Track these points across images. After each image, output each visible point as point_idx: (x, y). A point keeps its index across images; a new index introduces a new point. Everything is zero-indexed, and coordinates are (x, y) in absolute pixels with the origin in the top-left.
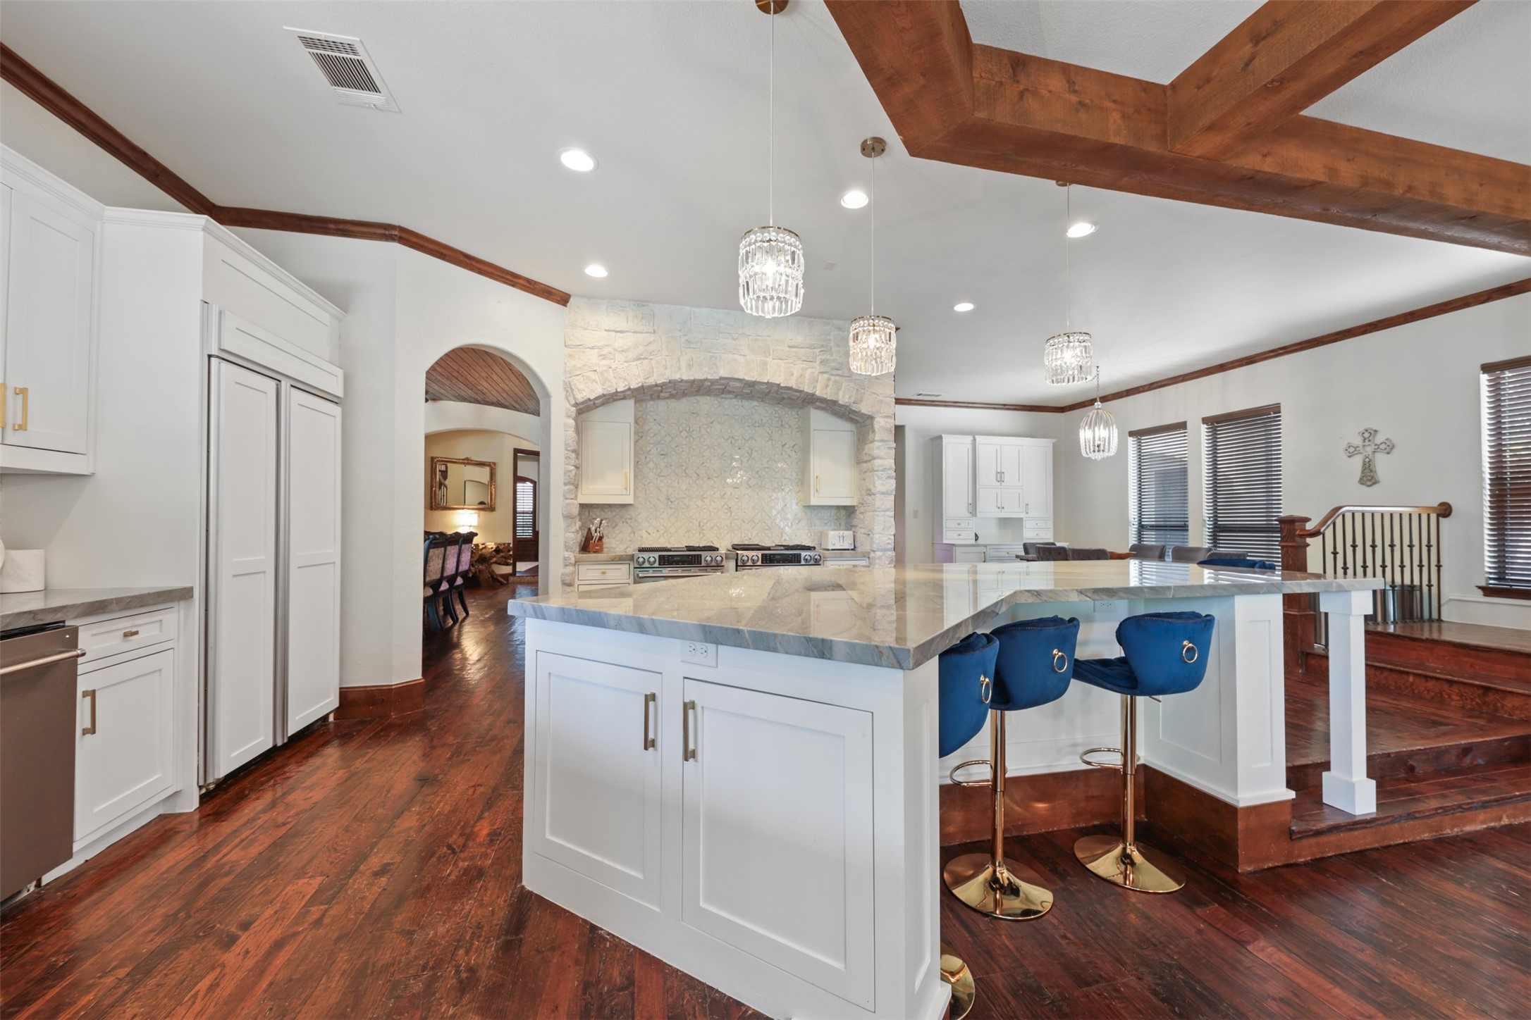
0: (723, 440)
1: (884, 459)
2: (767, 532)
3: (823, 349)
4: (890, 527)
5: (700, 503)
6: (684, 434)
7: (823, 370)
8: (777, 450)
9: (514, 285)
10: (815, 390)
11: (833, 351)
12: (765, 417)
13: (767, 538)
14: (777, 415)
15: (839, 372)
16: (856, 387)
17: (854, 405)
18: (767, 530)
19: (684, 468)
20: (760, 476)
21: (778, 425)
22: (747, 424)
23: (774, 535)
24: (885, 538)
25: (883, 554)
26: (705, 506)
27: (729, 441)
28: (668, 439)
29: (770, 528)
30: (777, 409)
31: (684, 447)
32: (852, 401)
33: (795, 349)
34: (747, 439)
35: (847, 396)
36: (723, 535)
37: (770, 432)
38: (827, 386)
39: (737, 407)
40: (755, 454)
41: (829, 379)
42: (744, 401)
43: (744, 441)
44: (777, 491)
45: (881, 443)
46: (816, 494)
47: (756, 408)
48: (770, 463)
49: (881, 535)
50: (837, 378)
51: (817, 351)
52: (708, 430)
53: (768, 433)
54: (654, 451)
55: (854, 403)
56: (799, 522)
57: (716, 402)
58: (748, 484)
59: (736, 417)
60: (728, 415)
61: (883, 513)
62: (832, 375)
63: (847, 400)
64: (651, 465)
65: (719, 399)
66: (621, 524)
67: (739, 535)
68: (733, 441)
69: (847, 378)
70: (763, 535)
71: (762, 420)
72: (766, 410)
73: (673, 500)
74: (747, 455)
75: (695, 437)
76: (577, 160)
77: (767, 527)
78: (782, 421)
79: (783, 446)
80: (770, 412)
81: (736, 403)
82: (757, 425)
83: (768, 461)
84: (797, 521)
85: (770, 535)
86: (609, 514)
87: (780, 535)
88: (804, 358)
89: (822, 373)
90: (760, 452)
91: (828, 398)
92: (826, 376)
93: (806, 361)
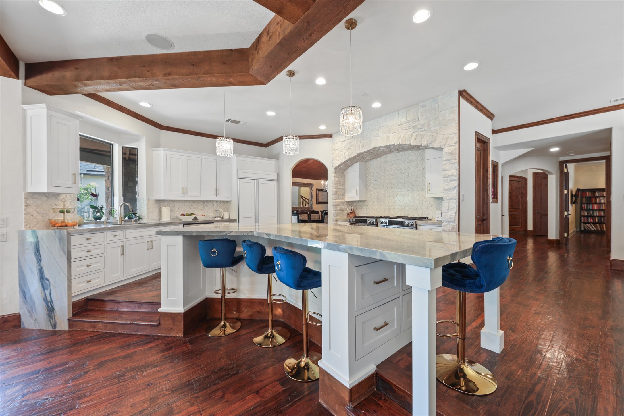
0: (397, 171)
1: (449, 170)
2: (416, 211)
3: (414, 121)
4: (452, 209)
5: (388, 199)
6: (383, 171)
7: (414, 131)
8: (420, 172)
9: (314, 138)
10: (410, 142)
11: (420, 119)
12: (414, 157)
13: (416, 214)
14: (420, 155)
15: (423, 130)
16: (432, 134)
17: (431, 144)
18: (415, 210)
19: (383, 185)
20: (412, 185)
21: (420, 160)
22: (406, 162)
23: (419, 212)
24: (449, 215)
25: (448, 224)
26: (390, 200)
27: (399, 171)
28: (377, 174)
29: (417, 209)
30: (420, 152)
31: (383, 176)
32: (429, 142)
33: (401, 126)
34: (406, 169)
35: (426, 141)
36: (397, 212)
37: (417, 164)
38: (416, 139)
39: (402, 155)
40: (410, 175)
41: (417, 135)
42: (405, 152)
43: (405, 170)
44: (420, 191)
45: (447, 162)
46: (429, 191)
47: (410, 154)
48: (417, 178)
49: (446, 213)
50: (422, 133)
51: (411, 123)
52: (391, 168)
53: (416, 164)
54: (373, 179)
55: (430, 143)
56: (432, 206)
57: (394, 155)
58: (407, 189)
59: (402, 160)
60: (398, 160)
61: (448, 201)
62: (419, 132)
63: (425, 143)
64: (372, 185)
65: (395, 154)
66: (363, 208)
67: (404, 212)
68: (401, 171)
69: (428, 131)
70: (414, 212)
71: (413, 158)
72: (415, 154)
73: (379, 198)
74: (406, 176)
75: (386, 171)
76: (271, 113)
77: (416, 209)
78: (422, 158)
79: (423, 169)
80: (417, 154)
81: (402, 154)
82: (411, 161)
83: (416, 178)
84: (430, 206)
85: (417, 212)
86: (360, 204)
87: (422, 212)
88: (405, 129)
89: (414, 133)
90: (412, 174)
91: (417, 145)
92: (416, 133)
93: (406, 130)
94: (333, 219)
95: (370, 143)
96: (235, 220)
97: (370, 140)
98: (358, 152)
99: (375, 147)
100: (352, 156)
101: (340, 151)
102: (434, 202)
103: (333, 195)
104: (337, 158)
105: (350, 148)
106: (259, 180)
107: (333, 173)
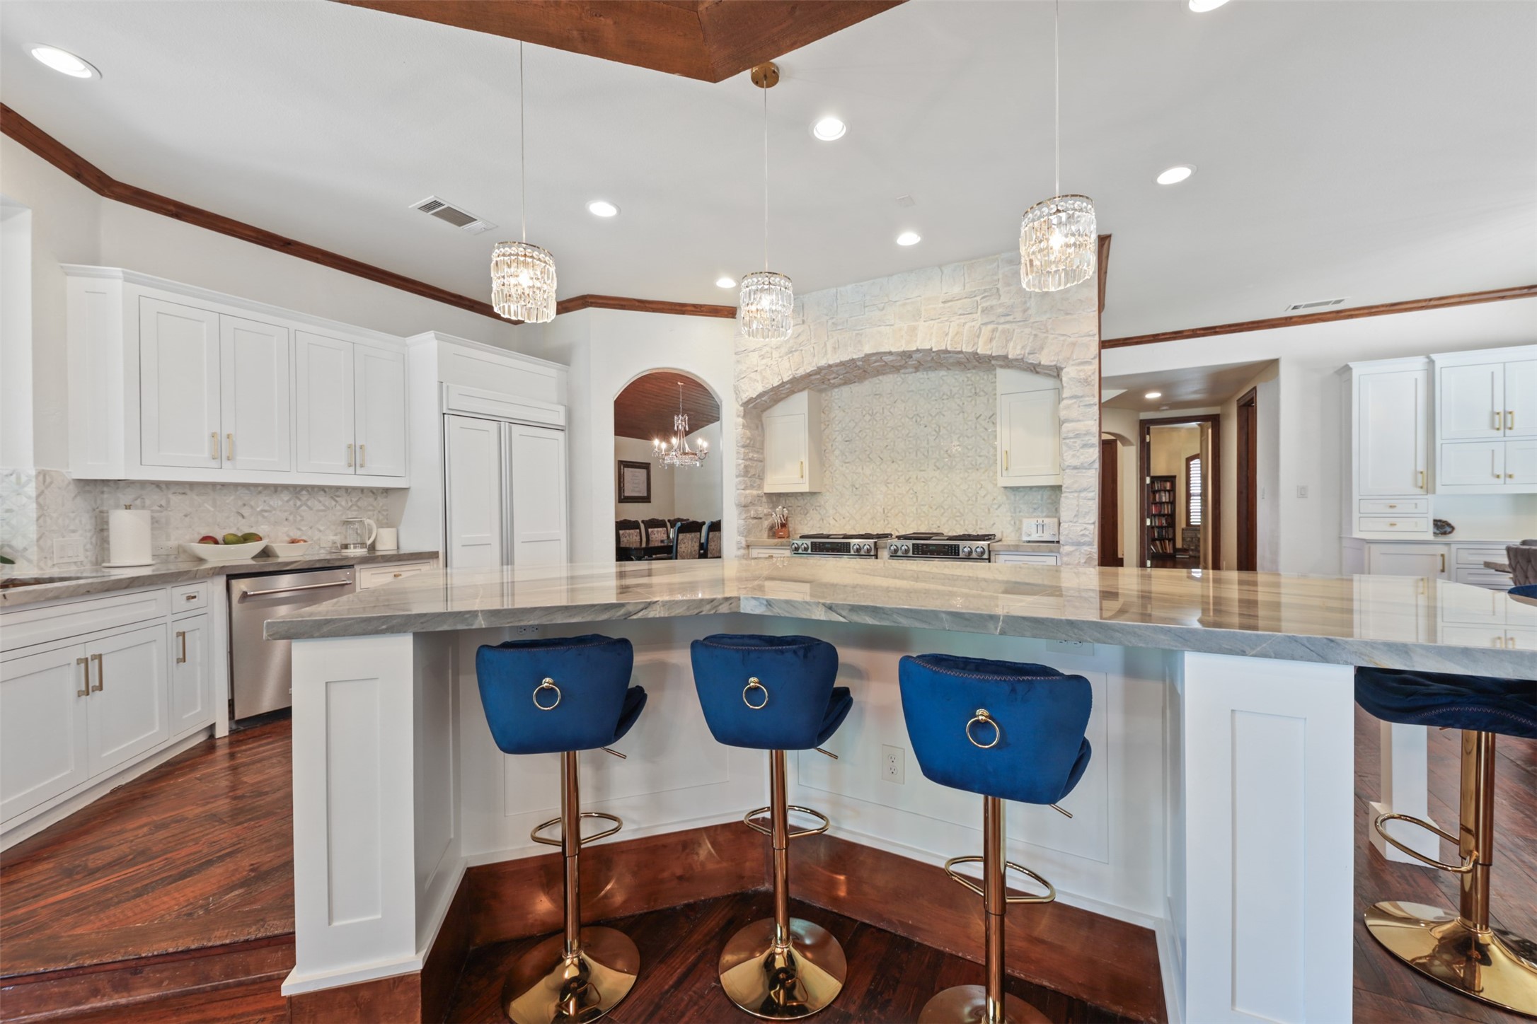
0: (907, 420)
1: (1079, 421)
2: (958, 519)
3: (986, 294)
4: (1087, 513)
5: (884, 489)
6: (867, 418)
7: (986, 320)
8: (970, 423)
9: (683, 313)
10: (975, 347)
11: (1001, 292)
12: (954, 387)
13: (958, 526)
14: (970, 382)
15: (1009, 318)
16: (1034, 332)
17: (1031, 356)
18: (958, 516)
19: (868, 453)
20: (950, 456)
21: (969, 395)
22: (933, 398)
23: (967, 522)
24: (1079, 529)
25: (1076, 550)
26: (889, 492)
27: (914, 419)
28: (852, 424)
29: (962, 515)
30: (969, 375)
31: (868, 431)
32: (1027, 351)
33: (950, 304)
34: (934, 415)
35: (1019, 347)
36: (908, 522)
37: (961, 404)
38: (991, 340)
39: (921, 381)
40: (943, 431)
41: (994, 331)
42: (929, 372)
43: (930, 418)
44: (970, 471)
45: (1074, 401)
46: (1005, 473)
47: (945, 378)
48: (961, 439)
49: (1071, 524)
50: (1007, 326)
51: (978, 298)
52: (891, 410)
53: (959, 405)
54: (839, 438)
55: (1029, 354)
56: (999, 507)
57: (899, 379)
58: (935, 466)
59: (922, 392)
60: (912, 391)
61: (1076, 495)
62: (998, 324)
63: (1018, 352)
64: (837, 452)
65: (902, 376)
66: (811, 511)
67: (926, 523)
68: (919, 419)
69: (1022, 323)
70: (955, 522)
71: (951, 390)
72: (956, 379)
73: (857, 486)
74: (934, 433)
75: (878, 419)
76: (602, 209)
77: (958, 514)
78: (975, 389)
79: (977, 418)
80: (961, 380)
81: (922, 376)
82: (945, 397)
83: (959, 438)
84: (996, 507)
85: (962, 522)
86: (801, 502)
87: (974, 523)
88: (960, 312)
89: (986, 324)
90: (949, 428)
91: (993, 355)
92: (990, 327)
93: (964, 314)
94: (738, 543)
95: (860, 341)
96: (434, 555)
97: (857, 334)
98: (823, 363)
99: (875, 352)
100: (801, 372)
101: (763, 357)
102: (1005, 498)
103: (737, 476)
104: (753, 375)
105: (796, 351)
106: (514, 422)
107: (738, 416)
